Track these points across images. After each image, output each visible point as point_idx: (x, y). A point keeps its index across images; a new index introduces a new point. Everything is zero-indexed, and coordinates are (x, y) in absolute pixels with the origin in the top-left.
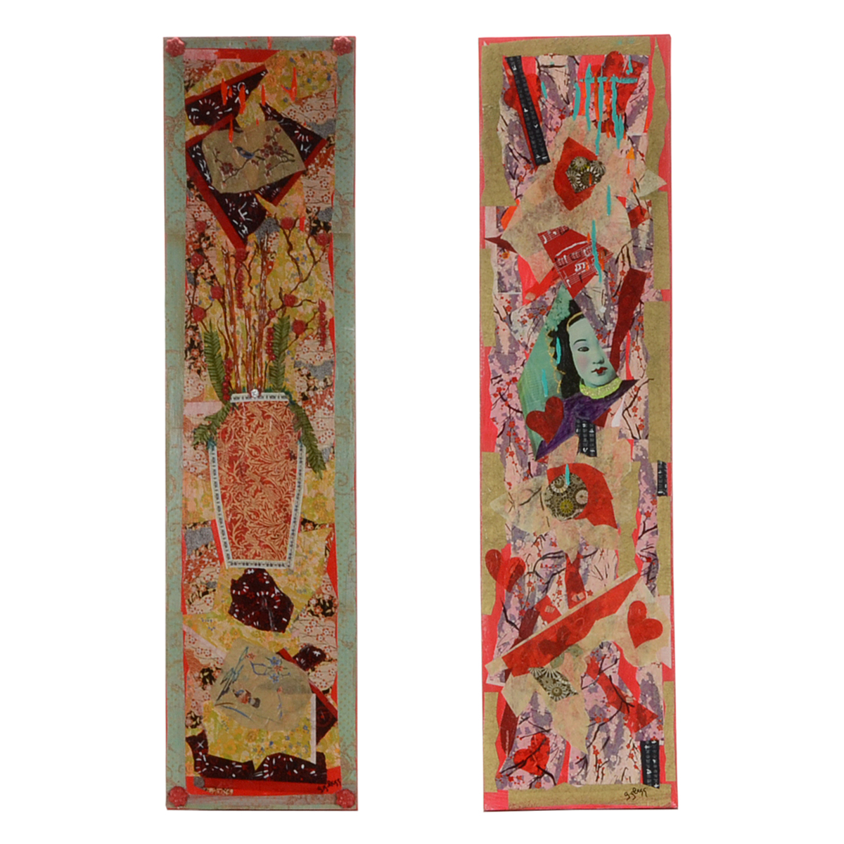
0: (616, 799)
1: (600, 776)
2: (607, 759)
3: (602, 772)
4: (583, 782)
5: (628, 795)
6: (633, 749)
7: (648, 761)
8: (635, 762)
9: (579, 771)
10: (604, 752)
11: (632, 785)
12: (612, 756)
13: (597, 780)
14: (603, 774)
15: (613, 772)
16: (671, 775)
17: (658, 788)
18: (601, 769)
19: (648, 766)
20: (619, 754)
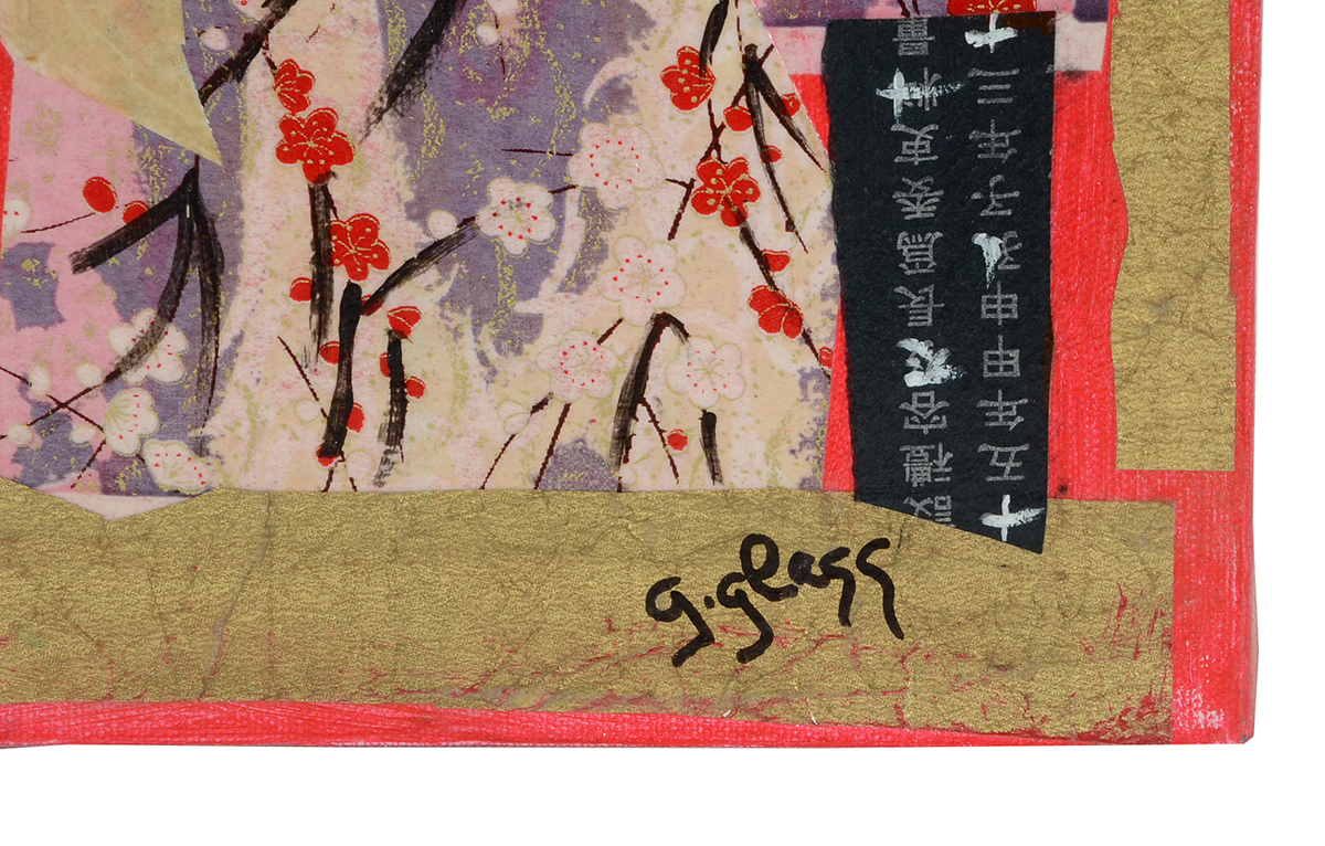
0: (546, 650)
1: (372, 396)
2: (443, 224)
3: (393, 364)
4: (170, 462)
5: (681, 604)
6: (745, 118)
7: (917, 251)
8: (768, 262)
9: (122, 339)
10: (407, 135)
11: (732, 499)
12: (501, 189)
13: (331, 449)
14: (402, 388)
15: (513, 366)
16: (1178, 403)
17: (1029, 538)
18: (372, 334)
19: (922, 307)
20: (579, 171)
